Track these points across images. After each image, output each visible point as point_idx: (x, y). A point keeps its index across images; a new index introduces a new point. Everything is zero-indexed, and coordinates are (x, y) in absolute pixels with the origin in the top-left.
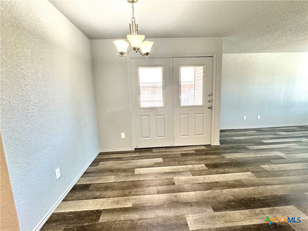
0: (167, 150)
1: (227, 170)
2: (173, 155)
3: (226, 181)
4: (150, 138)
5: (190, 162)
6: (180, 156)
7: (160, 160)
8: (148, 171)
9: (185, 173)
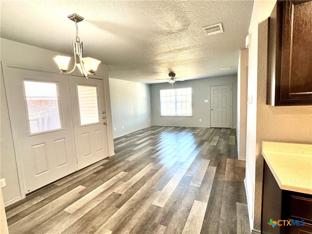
0: (75, 177)
1: (139, 167)
2: (89, 178)
3: (147, 173)
4: (48, 171)
5: (111, 175)
6: (95, 175)
7: (80, 188)
8: (83, 202)
9: (117, 183)
